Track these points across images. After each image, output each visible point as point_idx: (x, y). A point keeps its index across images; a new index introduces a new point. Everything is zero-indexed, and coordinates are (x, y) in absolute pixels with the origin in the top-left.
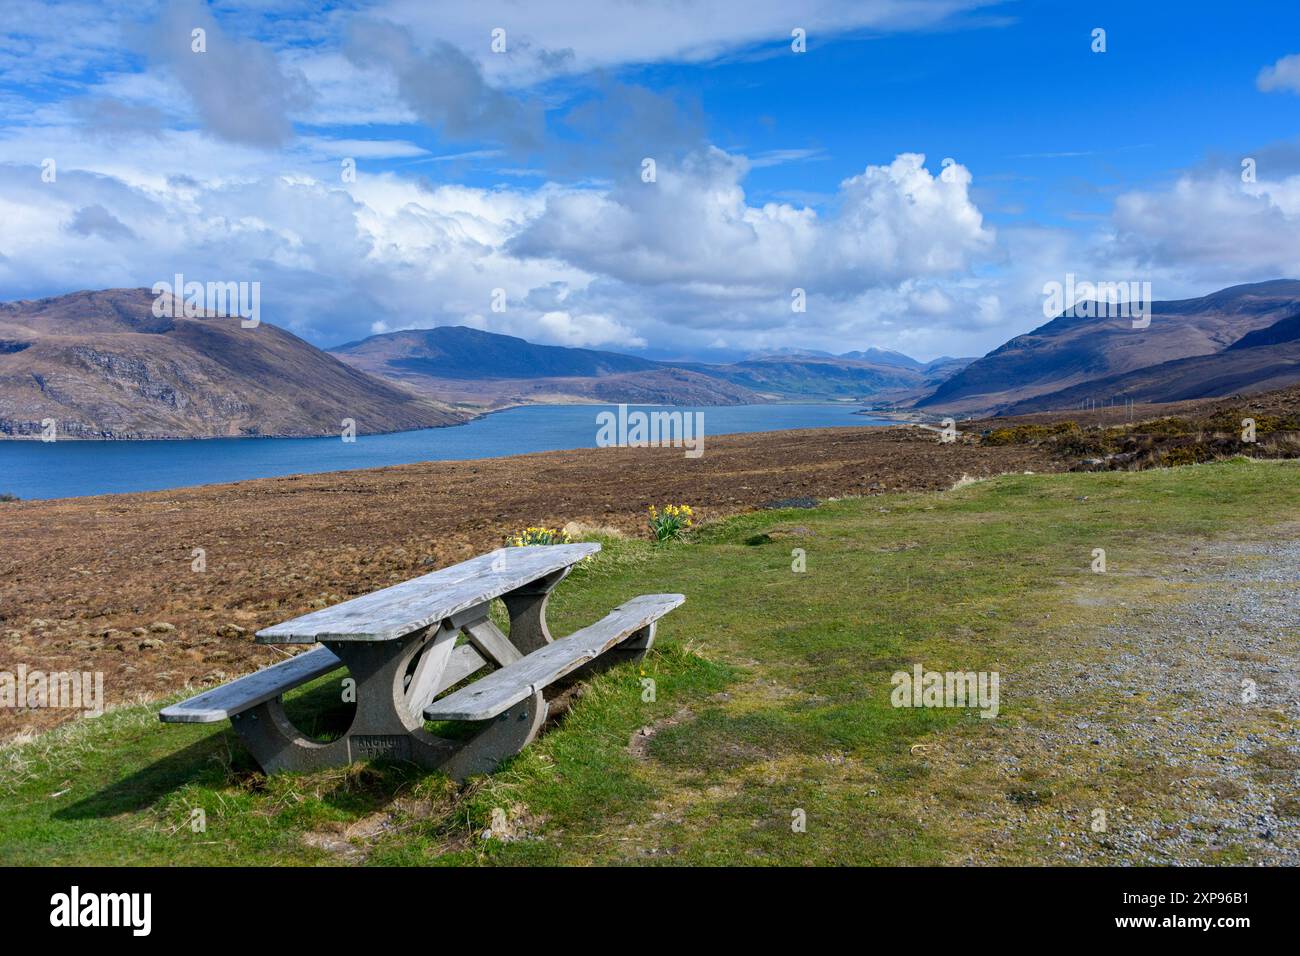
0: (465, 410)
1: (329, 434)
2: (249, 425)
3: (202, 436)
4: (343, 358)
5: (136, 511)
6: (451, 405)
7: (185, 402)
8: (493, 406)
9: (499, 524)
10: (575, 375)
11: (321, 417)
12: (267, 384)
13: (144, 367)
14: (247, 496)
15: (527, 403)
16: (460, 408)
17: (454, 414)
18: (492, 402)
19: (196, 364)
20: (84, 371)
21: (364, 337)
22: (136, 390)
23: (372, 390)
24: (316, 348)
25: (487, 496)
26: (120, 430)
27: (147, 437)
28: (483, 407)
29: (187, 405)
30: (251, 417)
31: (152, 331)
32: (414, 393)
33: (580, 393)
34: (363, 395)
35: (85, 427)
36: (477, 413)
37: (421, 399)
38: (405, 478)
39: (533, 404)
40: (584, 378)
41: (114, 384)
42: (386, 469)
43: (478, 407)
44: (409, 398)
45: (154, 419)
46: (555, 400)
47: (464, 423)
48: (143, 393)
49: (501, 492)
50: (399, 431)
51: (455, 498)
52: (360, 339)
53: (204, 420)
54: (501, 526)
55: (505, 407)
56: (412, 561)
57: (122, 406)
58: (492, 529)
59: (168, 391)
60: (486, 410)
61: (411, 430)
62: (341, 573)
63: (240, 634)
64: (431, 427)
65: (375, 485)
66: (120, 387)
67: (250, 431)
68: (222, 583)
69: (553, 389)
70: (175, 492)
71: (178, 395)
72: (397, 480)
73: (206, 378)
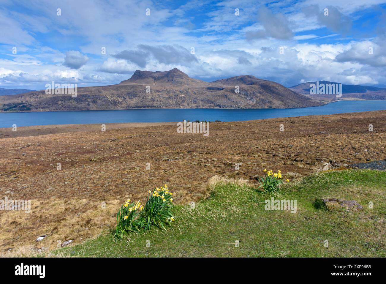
0: (324, 102)
1: (288, 108)
2: (270, 106)
3: (259, 108)
4: (292, 89)
5: (240, 125)
6: (320, 101)
7: (256, 100)
8: (331, 101)
9: (316, 135)
10: (356, 92)
11: (286, 104)
12: (274, 96)
13: (247, 93)
14: (264, 123)
15: (341, 100)
16: (322, 102)
17: (321, 103)
18: (331, 100)
19: (258, 92)
20: (235, 94)
21: (298, 84)
22: (245, 98)
23: (299, 97)
24: (286, 87)
25: (322, 125)
26: (242, 107)
27: (247, 108)
28: (328, 101)
29: (256, 101)
30: (270, 104)
31: (249, 85)
32: (310, 98)
33: (357, 97)
34: (297, 99)
35: (235, 106)
36: (327, 103)
37: (312, 99)
38: (304, 119)
39: (343, 100)
40: (358, 93)
41: (241, 97)
42: (300, 117)
43: (327, 101)
44: (309, 99)
45: (249, 104)
46: (349, 99)
47: (324, 105)
48: (247, 99)
49: (327, 124)
50: (306, 107)
51: (313, 125)
52: (297, 85)
53: (260, 105)
54: (316, 136)
55: (335, 101)
56: (287, 145)
57: (242, 101)
58: (314, 137)
59: (252, 98)
60: (329, 102)
61: (309, 107)
62: (268, 147)
63: (230, 164)
64: (314, 106)
65: (296, 121)
66: (242, 97)
67: (270, 107)
68: (240, 147)
69: (349, 96)
70: (249, 121)
71: (254, 99)
72: (302, 120)
73: (260, 95)
